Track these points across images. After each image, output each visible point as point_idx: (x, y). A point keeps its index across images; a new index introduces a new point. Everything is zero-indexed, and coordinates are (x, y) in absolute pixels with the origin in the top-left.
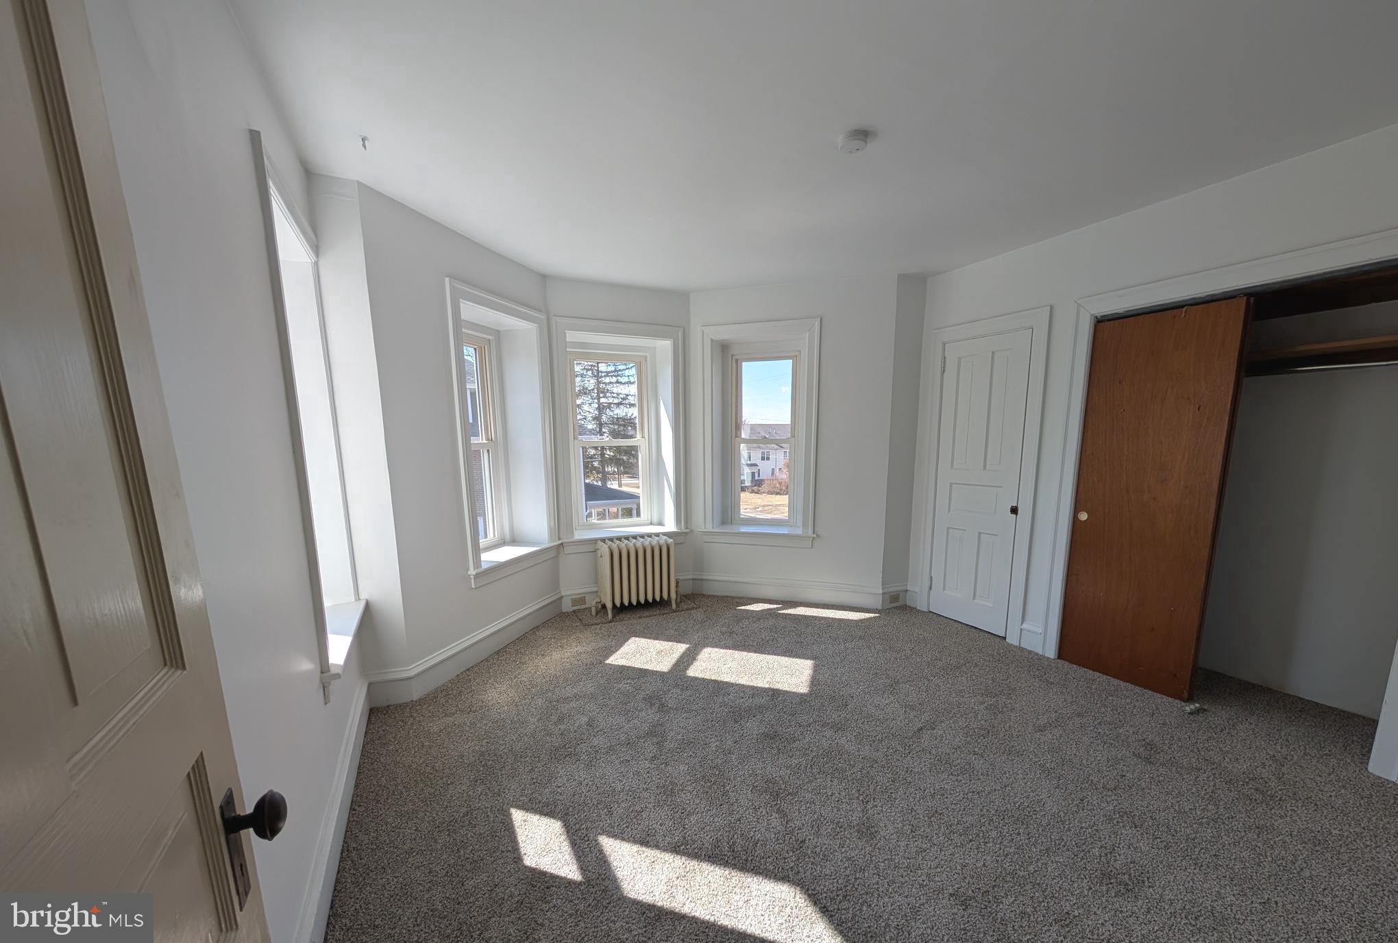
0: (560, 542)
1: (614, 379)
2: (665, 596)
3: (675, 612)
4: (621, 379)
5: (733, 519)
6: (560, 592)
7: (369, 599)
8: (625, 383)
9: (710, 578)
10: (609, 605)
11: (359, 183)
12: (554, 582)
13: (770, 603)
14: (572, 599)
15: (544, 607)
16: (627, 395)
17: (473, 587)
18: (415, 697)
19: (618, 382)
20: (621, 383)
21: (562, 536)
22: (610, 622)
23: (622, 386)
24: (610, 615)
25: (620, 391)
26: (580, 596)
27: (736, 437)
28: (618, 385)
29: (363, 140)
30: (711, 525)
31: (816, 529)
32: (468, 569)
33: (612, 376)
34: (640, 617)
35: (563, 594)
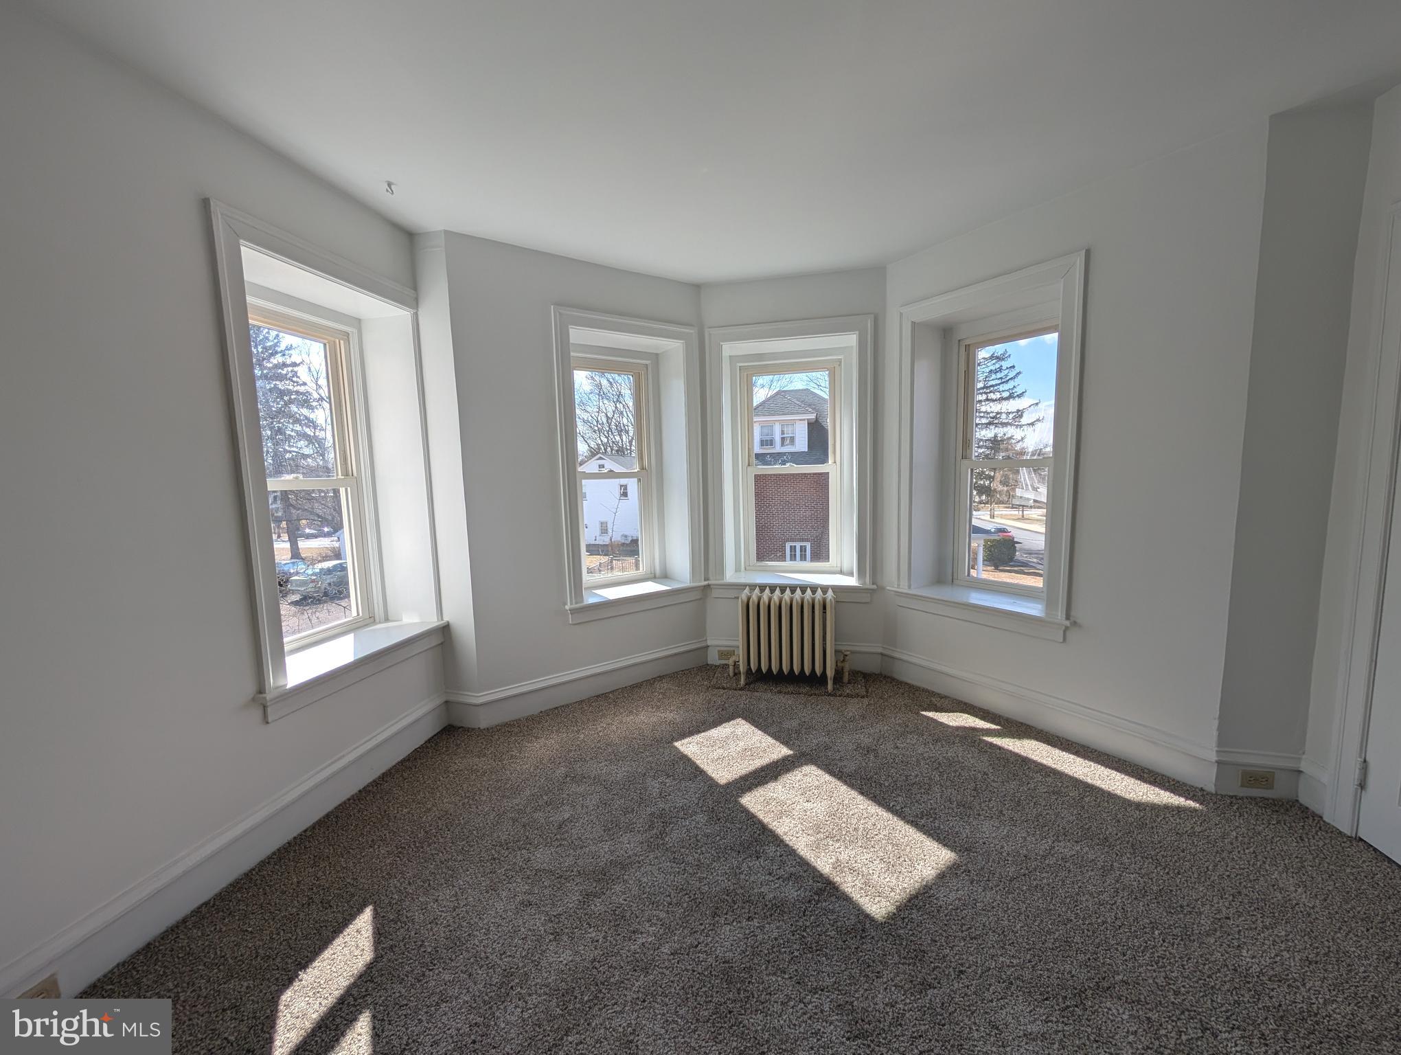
0: (706, 583)
1: (984, 397)
2: (818, 671)
3: (830, 695)
4: (992, 396)
5: (955, 577)
6: (706, 640)
7: (451, 622)
8: (996, 400)
9: (905, 657)
10: (742, 668)
11: (446, 232)
12: (699, 626)
13: (983, 718)
14: (719, 651)
15: (676, 654)
16: (998, 413)
17: (571, 622)
18: (483, 725)
19: (987, 400)
20: (993, 401)
21: (711, 577)
22: (741, 689)
23: (991, 404)
24: (742, 682)
25: (989, 410)
26: (726, 649)
27: (964, 457)
28: (987, 402)
29: (389, 185)
30: (907, 584)
31: (1073, 613)
32: (565, 604)
33: (981, 394)
34: (780, 692)
35: (709, 643)
